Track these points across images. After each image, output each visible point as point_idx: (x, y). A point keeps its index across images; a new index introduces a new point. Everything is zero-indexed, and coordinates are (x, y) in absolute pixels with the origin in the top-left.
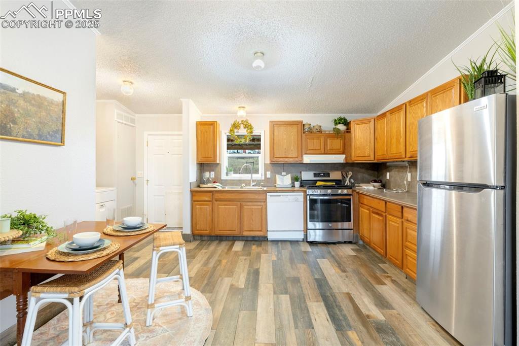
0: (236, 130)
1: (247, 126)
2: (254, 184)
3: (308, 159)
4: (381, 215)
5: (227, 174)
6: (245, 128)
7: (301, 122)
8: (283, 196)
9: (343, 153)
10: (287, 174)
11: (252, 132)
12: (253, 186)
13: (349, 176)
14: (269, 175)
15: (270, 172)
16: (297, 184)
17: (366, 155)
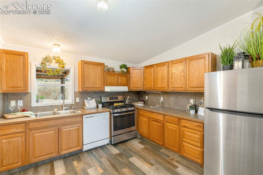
0: (47, 64)
1: (59, 61)
2: (66, 108)
3: (108, 89)
4: (160, 123)
5: (37, 101)
6: (56, 62)
7: (104, 64)
8: (95, 116)
9: (126, 86)
10: (92, 99)
11: (63, 67)
12: (65, 110)
13: (128, 98)
14: (78, 100)
15: (78, 98)
16: (100, 106)
17: (139, 87)
